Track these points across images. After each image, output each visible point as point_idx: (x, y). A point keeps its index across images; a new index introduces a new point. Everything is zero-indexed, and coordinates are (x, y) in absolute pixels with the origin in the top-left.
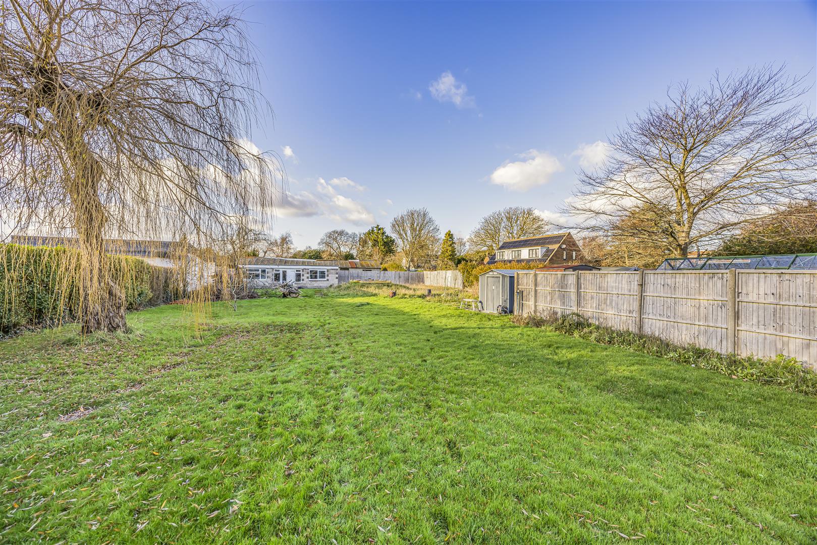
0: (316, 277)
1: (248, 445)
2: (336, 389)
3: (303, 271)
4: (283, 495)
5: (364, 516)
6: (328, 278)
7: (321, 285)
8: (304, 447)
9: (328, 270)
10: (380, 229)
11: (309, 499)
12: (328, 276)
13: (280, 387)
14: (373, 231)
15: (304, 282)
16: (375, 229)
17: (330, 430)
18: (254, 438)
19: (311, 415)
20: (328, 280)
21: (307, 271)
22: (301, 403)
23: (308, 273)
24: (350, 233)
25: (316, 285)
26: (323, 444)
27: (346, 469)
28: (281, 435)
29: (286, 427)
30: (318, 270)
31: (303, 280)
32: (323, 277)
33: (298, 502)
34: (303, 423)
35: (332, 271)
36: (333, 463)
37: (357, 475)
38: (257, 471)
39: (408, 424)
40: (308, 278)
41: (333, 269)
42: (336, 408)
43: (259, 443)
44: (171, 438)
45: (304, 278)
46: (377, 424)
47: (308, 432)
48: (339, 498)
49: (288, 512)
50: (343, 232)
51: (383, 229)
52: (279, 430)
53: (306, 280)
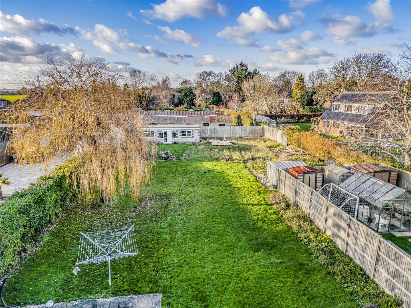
0: (185, 135)
1: (156, 245)
2: (176, 232)
3: (177, 131)
4: (162, 254)
5: (174, 259)
6: (193, 135)
7: (189, 140)
8: (167, 247)
9: (193, 130)
10: (243, 66)
11: (166, 256)
12: (193, 134)
13: (162, 230)
14: (237, 68)
15: (178, 138)
16: (239, 66)
17: (172, 244)
18: (157, 244)
19: (168, 240)
20: (193, 137)
21: (179, 131)
22: (167, 236)
23: (180, 133)
24: (217, 73)
25: (185, 140)
26: (170, 247)
27: (173, 252)
28: (162, 244)
29: (163, 242)
30: (187, 131)
31: (177, 137)
32: (190, 135)
33: (164, 256)
34: (167, 242)
35: (195, 131)
36: (171, 251)
37: (175, 253)
38: (158, 250)
39: (189, 244)
40: (180, 136)
41: (196, 130)
42: (175, 238)
43: (158, 245)
44: (141, 242)
45: (178, 135)
46: (182, 244)
47: (168, 244)
48: (171, 256)
49: (163, 257)
50: (211, 72)
51: (246, 65)
52: (162, 242)
53: (179, 137)
